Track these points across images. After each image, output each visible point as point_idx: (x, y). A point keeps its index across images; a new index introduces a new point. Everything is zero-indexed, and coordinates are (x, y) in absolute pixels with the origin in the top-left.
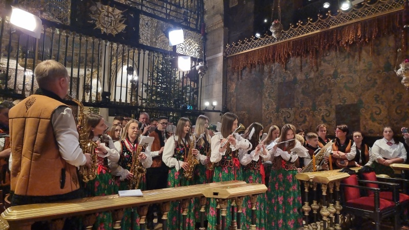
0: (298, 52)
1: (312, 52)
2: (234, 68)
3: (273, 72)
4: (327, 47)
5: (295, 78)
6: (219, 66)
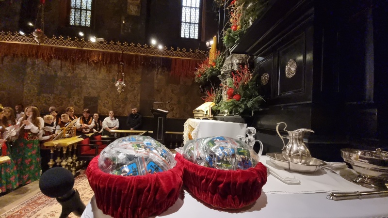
0: (59, 57)
3: (36, 65)
4: (80, 60)
5: (56, 74)
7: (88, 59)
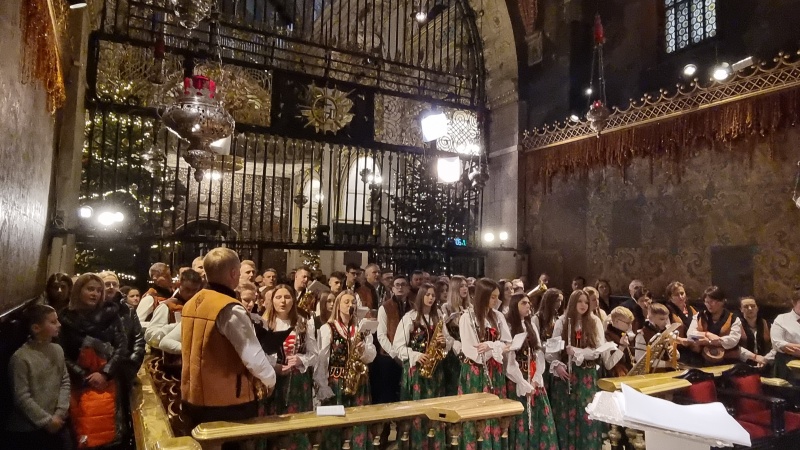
0: (645, 151)
1: (670, 149)
2: (537, 173)
3: (603, 182)
4: (694, 143)
5: (641, 195)
6: (512, 169)
7: (713, 135)
